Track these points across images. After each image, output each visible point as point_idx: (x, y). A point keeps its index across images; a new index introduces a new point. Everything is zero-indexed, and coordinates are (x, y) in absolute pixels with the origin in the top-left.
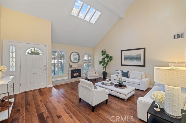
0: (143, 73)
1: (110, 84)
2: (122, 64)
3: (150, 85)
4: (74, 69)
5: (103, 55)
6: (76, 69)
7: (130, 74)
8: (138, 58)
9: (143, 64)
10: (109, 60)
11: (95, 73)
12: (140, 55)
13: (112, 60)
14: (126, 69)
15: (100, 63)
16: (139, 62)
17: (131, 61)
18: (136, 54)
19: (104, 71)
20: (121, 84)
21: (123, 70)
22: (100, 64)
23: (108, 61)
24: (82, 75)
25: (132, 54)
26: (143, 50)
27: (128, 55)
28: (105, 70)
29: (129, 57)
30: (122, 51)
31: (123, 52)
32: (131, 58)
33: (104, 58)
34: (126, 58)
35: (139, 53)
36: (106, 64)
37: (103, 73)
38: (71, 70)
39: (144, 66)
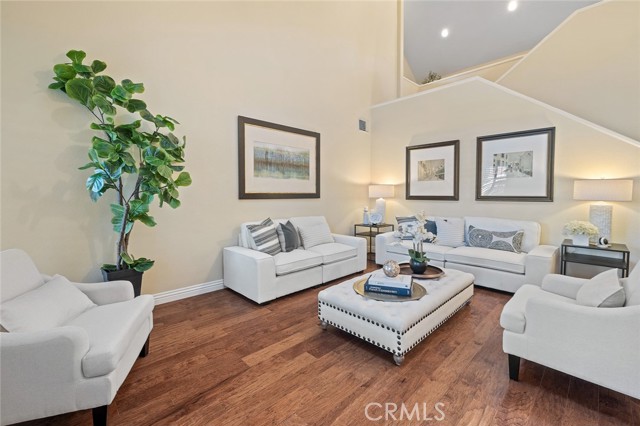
2: (247, 191)
8: (301, 167)
9: (313, 191)
12: (306, 154)
16: (305, 181)
17: (281, 175)
18: (297, 151)
25: (285, 149)
27: (271, 147)
29: (274, 159)
32: (282, 164)
34: (264, 163)
35: (304, 149)
39: (317, 195)
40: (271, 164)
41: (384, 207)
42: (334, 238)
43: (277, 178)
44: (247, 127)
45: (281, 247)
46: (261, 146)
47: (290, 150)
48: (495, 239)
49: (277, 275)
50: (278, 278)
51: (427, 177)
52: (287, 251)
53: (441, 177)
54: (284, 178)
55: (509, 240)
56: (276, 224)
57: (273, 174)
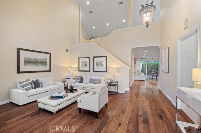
2: (21, 71)
8: (44, 63)
12: (46, 59)
18: (42, 58)
21: (29, 79)
25: (37, 58)
26: (48, 55)
27: (31, 57)
32: (36, 62)
34: (27, 62)
39: (50, 71)
40: (31, 62)
41: (73, 73)
42: (54, 83)
43: (34, 66)
44: (21, 51)
45: (32, 87)
46: (27, 57)
47: (39, 58)
48: (95, 81)
49: (28, 96)
50: (29, 97)
51: (83, 66)
52: (35, 89)
53: (86, 66)
54: (37, 66)
55: (98, 81)
56: (31, 81)
57: (32, 65)
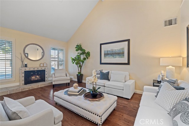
0: (127, 73)
1: (78, 94)
2: (102, 62)
3: (135, 89)
4: (32, 69)
5: (78, 51)
6: (36, 69)
7: (111, 76)
8: (120, 54)
9: (127, 62)
10: (86, 57)
11: (66, 75)
12: (123, 49)
13: (89, 58)
14: (105, 69)
15: (73, 61)
16: (122, 58)
17: (112, 57)
18: (119, 48)
19: (78, 73)
20: (95, 93)
21: (102, 70)
22: (73, 63)
23: (85, 59)
24: (46, 79)
25: (114, 49)
26: (127, 42)
27: (109, 49)
28: (81, 70)
29: (110, 53)
30: (101, 44)
31: (102, 46)
32: (113, 54)
33: (79, 54)
34: (106, 54)
35: (122, 47)
36: (81, 63)
37: (77, 75)
38: (25, 72)
39: (128, 63)
43: (111, 58)
46: (106, 50)
47: (116, 49)
54: (114, 58)
57: (110, 57)
